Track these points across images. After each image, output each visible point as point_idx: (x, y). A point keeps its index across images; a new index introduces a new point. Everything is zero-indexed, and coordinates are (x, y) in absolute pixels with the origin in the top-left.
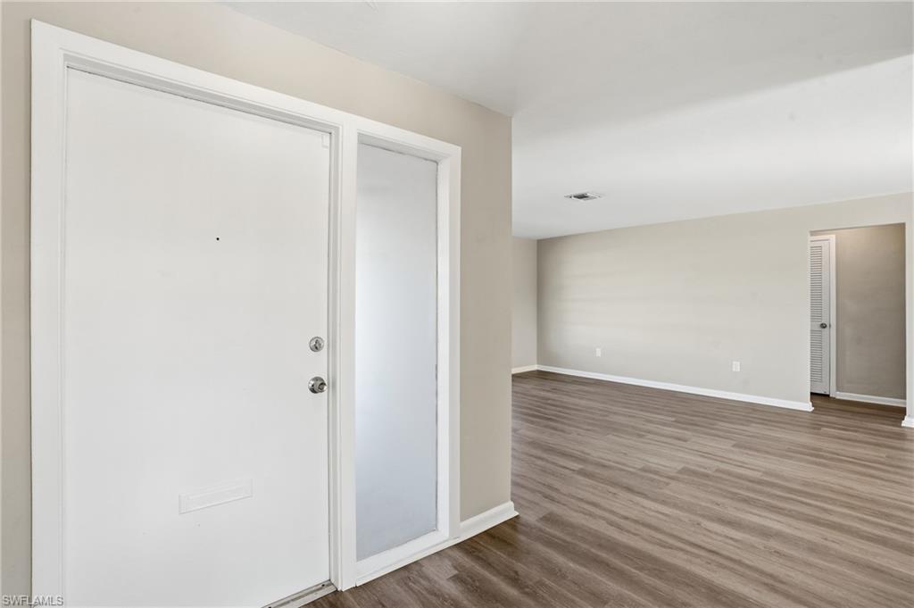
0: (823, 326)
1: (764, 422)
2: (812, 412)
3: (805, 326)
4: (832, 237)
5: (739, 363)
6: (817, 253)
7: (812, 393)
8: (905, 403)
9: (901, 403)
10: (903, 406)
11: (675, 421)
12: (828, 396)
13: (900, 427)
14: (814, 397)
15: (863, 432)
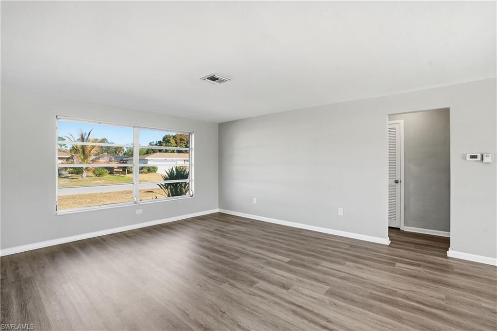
0: (396, 182)
1: (357, 259)
2: (390, 246)
3: (385, 182)
4: (402, 122)
5: (342, 209)
6: (393, 132)
7: (389, 228)
8: (449, 235)
9: (447, 234)
10: (448, 236)
11: (289, 263)
12: (399, 229)
13: (446, 257)
14: (391, 230)
15: (425, 267)
